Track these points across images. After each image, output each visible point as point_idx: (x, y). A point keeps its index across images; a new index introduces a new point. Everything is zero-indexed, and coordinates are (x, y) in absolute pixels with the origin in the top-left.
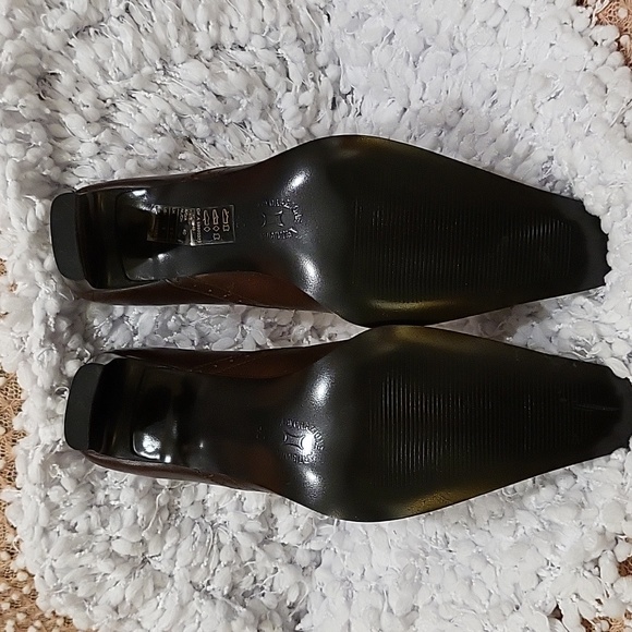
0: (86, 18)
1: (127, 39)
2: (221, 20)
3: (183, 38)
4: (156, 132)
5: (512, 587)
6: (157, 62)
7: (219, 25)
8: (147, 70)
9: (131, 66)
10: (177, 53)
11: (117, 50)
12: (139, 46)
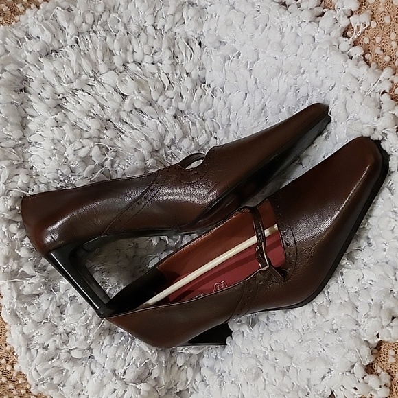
0: (52, 46)
1: (73, 58)
2: (128, 48)
3: (106, 59)
4: (88, 115)
5: (307, 382)
6: (90, 72)
7: (126, 50)
8: (84, 77)
9: (75, 74)
10: (102, 67)
11: (67, 64)
12: (80, 62)
